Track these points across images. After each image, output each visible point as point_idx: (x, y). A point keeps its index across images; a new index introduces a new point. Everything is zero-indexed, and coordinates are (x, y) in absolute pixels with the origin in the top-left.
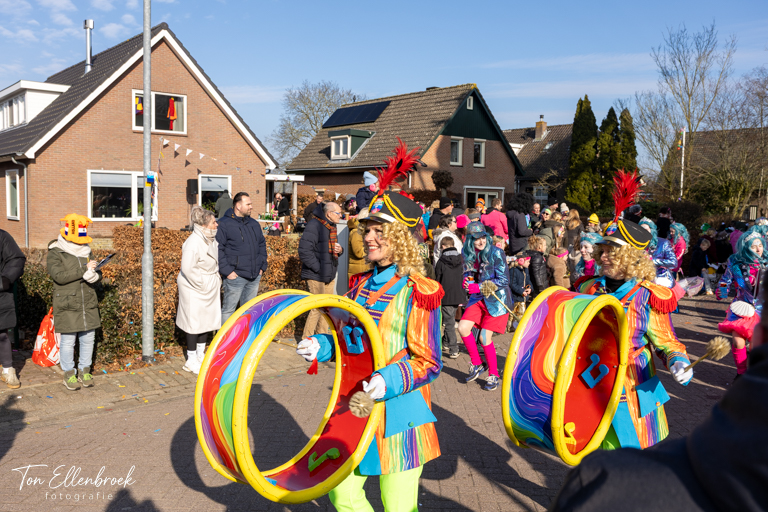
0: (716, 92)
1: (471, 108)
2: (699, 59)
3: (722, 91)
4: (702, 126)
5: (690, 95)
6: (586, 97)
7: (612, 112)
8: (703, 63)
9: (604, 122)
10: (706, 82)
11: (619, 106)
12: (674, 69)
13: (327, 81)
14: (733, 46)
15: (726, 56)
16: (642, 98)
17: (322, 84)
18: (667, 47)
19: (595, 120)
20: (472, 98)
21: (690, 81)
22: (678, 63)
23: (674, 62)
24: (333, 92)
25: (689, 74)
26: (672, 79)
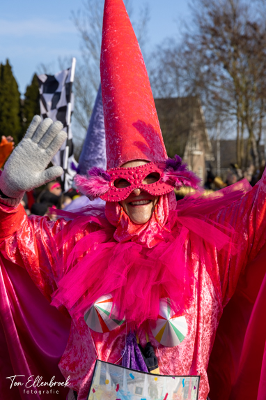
6: (7, 61)
7: (36, 79)
9: (28, 88)
11: (42, 70)
18: (86, 11)
19: (17, 87)
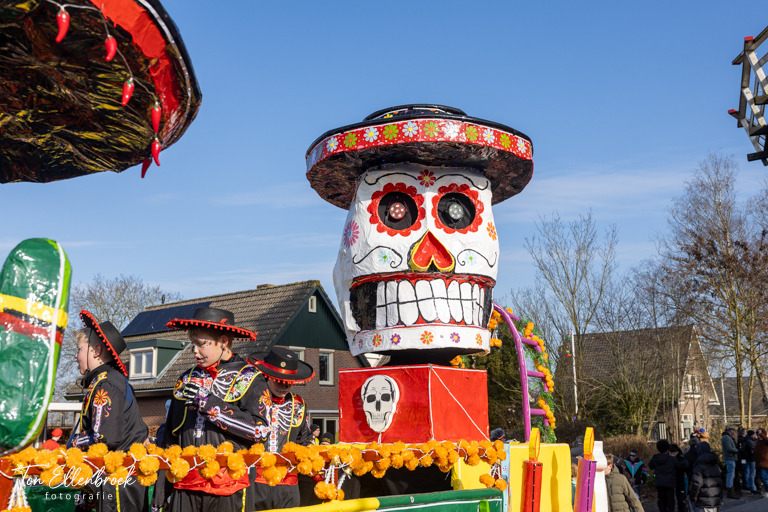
0: (601, 290)
1: (314, 310)
2: (579, 251)
3: (607, 289)
4: (591, 328)
5: (573, 293)
8: (584, 256)
10: (589, 276)
12: (552, 262)
13: (127, 276)
14: (614, 237)
15: (608, 248)
16: (519, 297)
17: (120, 279)
18: (542, 238)
20: (314, 298)
21: (571, 277)
22: (556, 256)
23: (551, 255)
24: (135, 288)
25: (570, 268)
26: (551, 275)
